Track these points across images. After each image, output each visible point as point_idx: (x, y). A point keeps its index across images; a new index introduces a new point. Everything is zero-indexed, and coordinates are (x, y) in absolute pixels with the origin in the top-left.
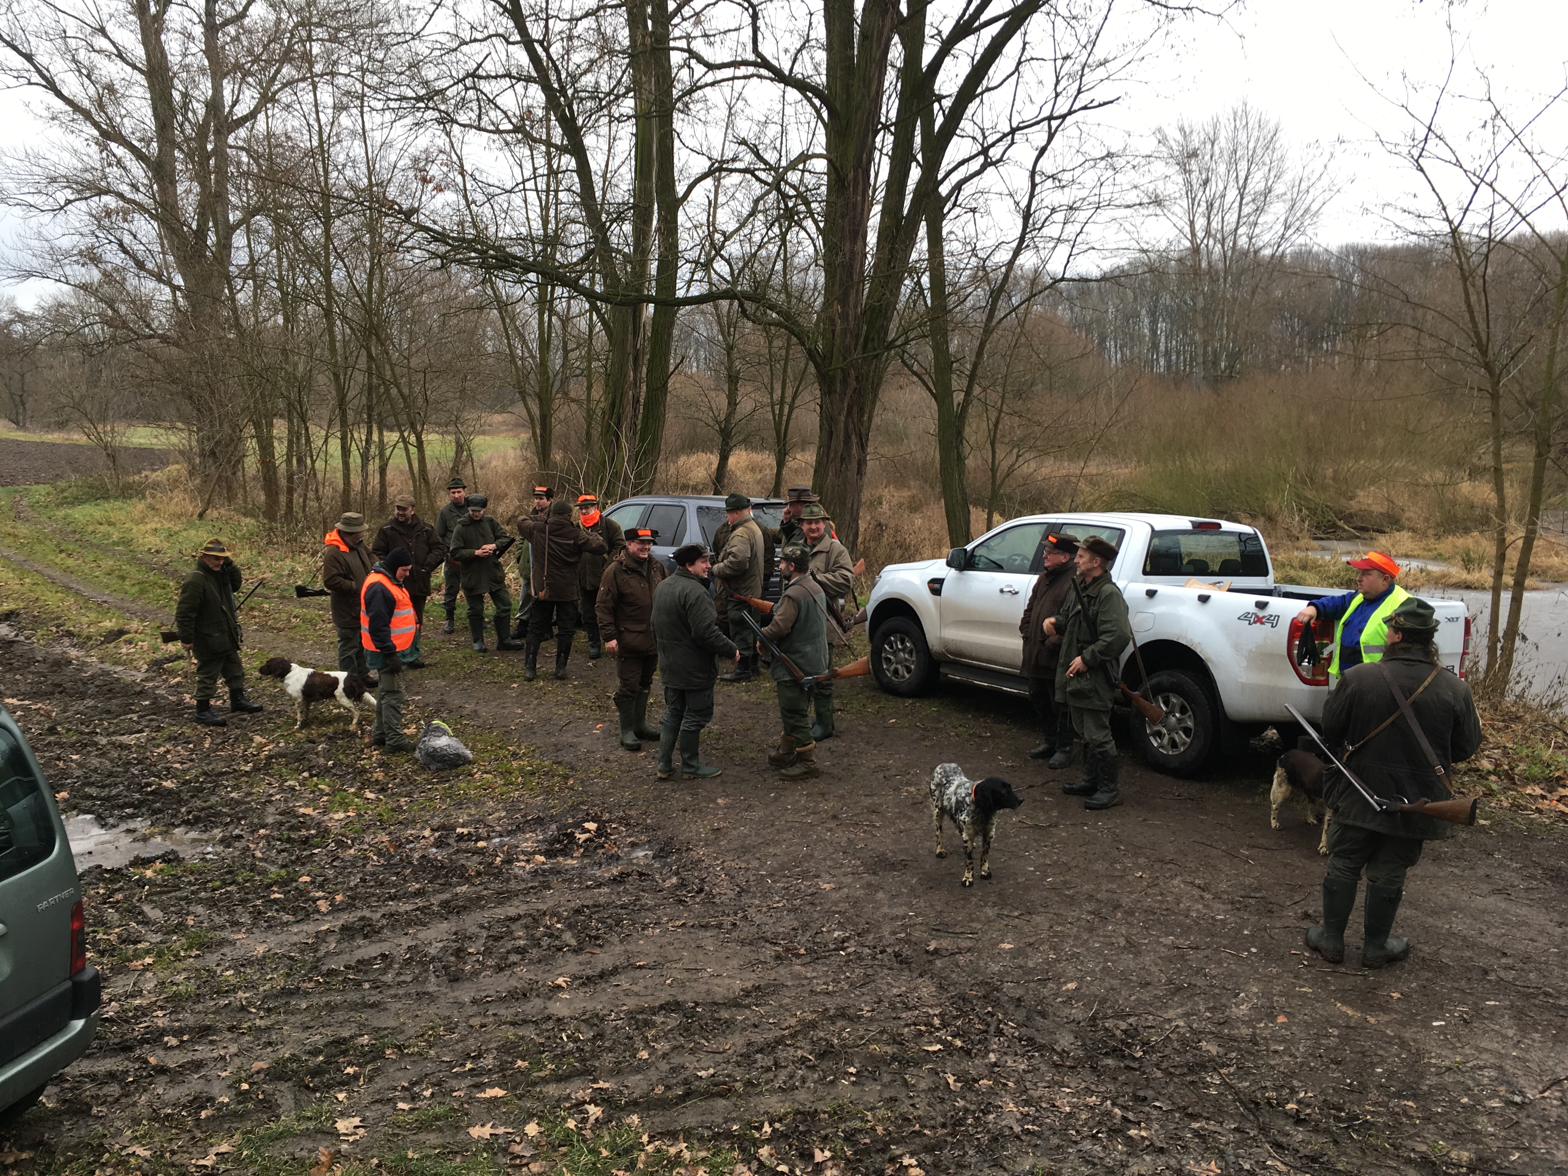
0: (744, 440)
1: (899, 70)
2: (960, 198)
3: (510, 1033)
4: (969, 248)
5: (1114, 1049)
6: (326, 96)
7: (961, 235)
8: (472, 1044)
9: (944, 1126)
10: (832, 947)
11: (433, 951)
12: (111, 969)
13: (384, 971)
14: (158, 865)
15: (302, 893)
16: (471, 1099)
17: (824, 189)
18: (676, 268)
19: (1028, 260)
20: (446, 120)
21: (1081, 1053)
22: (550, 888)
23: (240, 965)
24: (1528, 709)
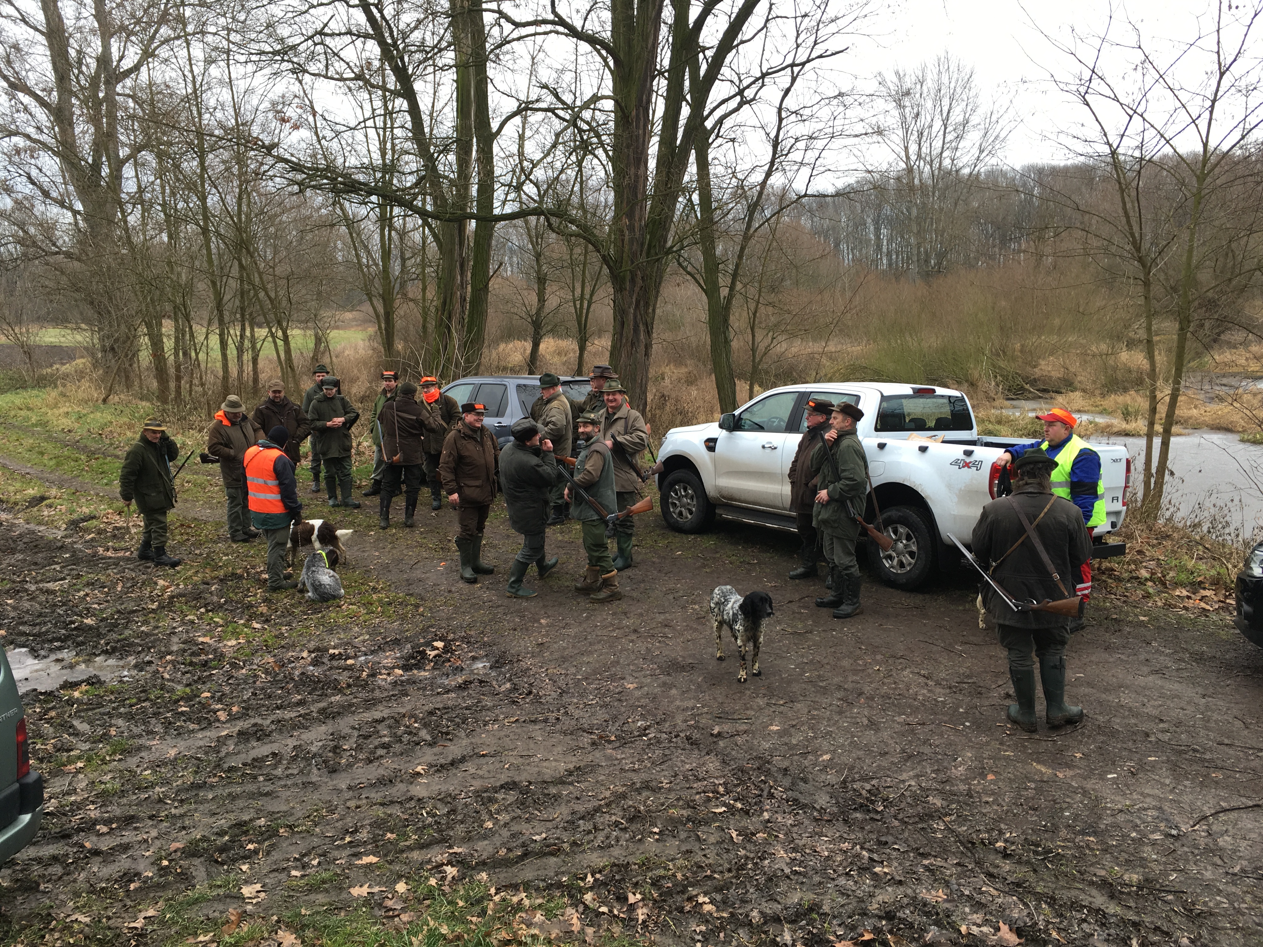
0: (551, 331)
1: (670, 26)
2: (722, 131)
3: (380, 812)
4: (730, 171)
5: (861, 806)
6: (198, 51)
7: (723, 160)
8: (350, 822)
9: (730, 870)
10: (636, 734)
11: (314, 749)
12: (50, 773)
13: (275, 767)
14: (84, 687)
15: (204, 706)
16: (351, 866)
17: (612, 124)
18: (493, 191)
19: (777, 180)
20: (299, 70)
21: (835, 809)
22: (407, 695)
23: (156, 766)
24: (1175, 529)
